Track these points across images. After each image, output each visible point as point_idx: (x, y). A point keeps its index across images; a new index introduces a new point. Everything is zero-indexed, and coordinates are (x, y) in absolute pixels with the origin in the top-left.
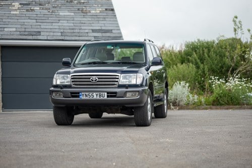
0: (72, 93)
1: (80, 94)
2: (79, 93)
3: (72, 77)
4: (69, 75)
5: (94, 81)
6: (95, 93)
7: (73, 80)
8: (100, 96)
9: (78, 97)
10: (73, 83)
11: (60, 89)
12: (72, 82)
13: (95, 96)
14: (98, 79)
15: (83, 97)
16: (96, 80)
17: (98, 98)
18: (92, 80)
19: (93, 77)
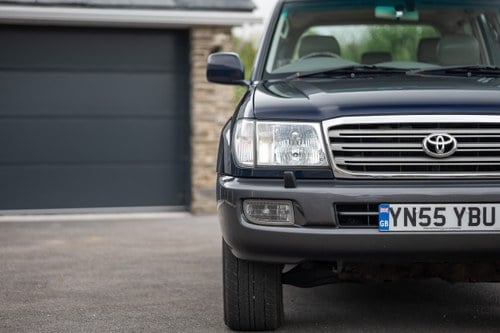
0: (341, 206)
1: (383, 210)
2: (375, 206)
3: (336, 134)
4: (316, 126)
5: (440, 154)
6: (450, 207)
7: (339, 147)
8: (474, 219)
9: (374, 222)
10: (342, 160)
11: (281, 189)
12: (337, 153)
13: (452, 221)
14: (459, 140)
15: (395, 225)
16: (449, 147)
17: (465, 227)
18: (431, 147)
19: (435, 133)
